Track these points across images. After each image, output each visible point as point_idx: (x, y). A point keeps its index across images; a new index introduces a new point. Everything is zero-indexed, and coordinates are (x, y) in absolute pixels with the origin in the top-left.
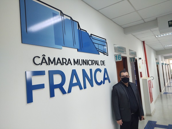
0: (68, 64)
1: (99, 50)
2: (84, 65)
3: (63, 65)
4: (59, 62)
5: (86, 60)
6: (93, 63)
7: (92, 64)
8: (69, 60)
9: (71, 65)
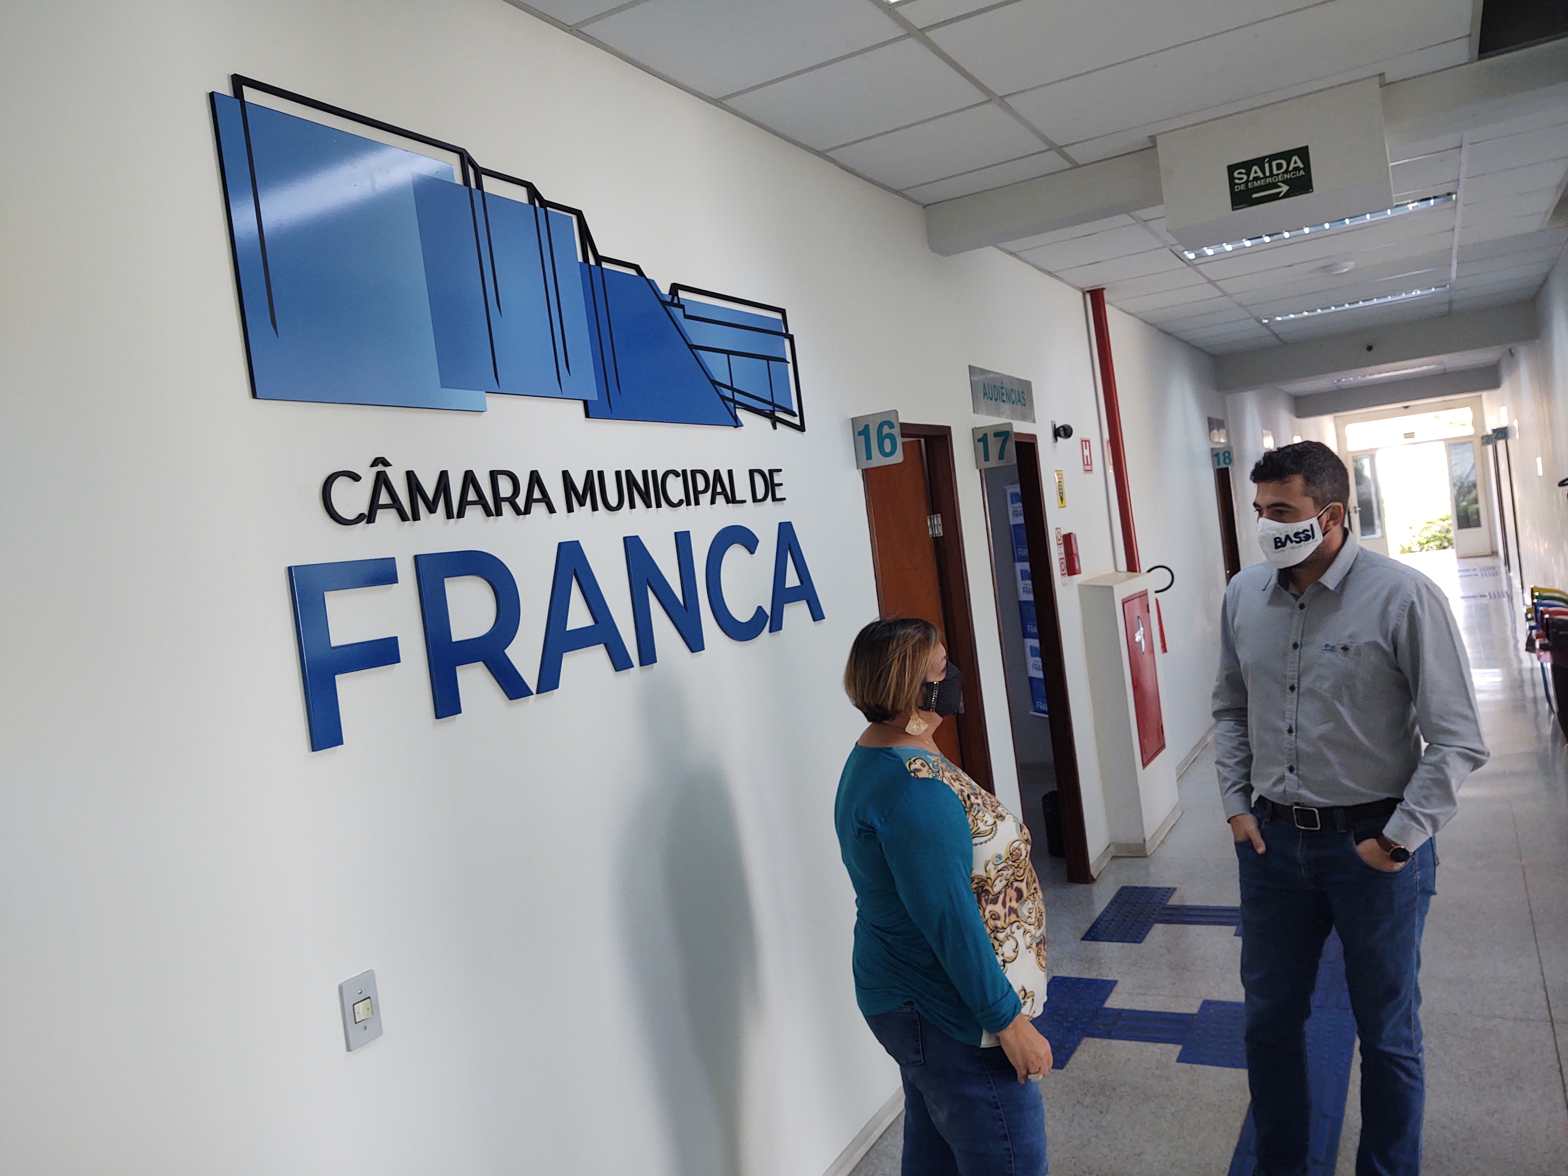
0: (527, 511)
1: (738, 397)
2: (632, 506)
3: (499, 513)
4: (472, 496)
5: (645, 473)
6: (697, 493)
7: (691, 497)
8: (535, 478)
9: (551, 510)
